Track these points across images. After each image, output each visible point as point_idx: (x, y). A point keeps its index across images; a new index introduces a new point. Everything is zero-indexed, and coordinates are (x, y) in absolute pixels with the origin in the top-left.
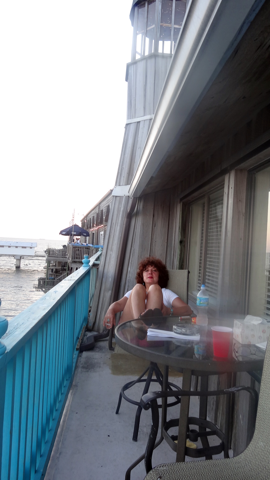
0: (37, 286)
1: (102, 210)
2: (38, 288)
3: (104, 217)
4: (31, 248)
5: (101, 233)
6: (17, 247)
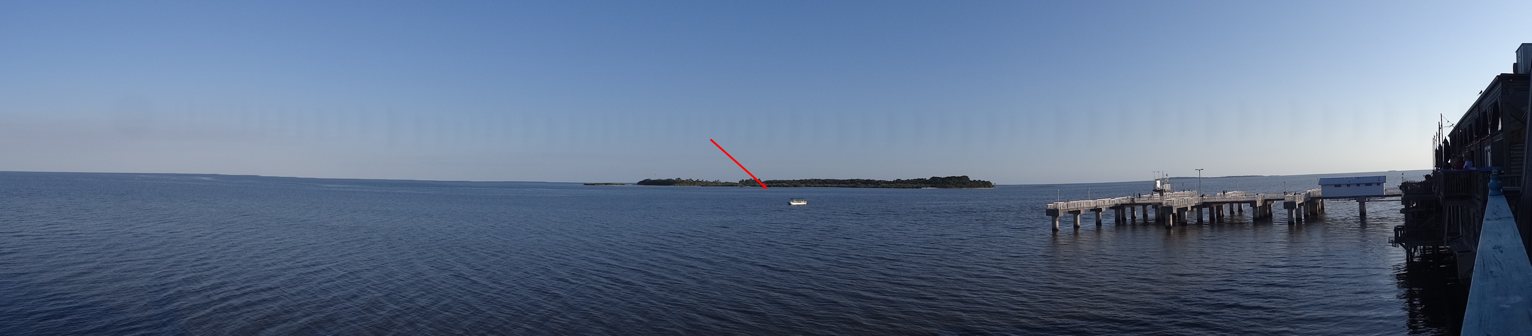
0: (1394, 239)
1: (1485, 113)
2: (1395, 243)
3: (1490, 122)
4: (1378, 184)
5: (1486, 149)
6: (1358, 185)
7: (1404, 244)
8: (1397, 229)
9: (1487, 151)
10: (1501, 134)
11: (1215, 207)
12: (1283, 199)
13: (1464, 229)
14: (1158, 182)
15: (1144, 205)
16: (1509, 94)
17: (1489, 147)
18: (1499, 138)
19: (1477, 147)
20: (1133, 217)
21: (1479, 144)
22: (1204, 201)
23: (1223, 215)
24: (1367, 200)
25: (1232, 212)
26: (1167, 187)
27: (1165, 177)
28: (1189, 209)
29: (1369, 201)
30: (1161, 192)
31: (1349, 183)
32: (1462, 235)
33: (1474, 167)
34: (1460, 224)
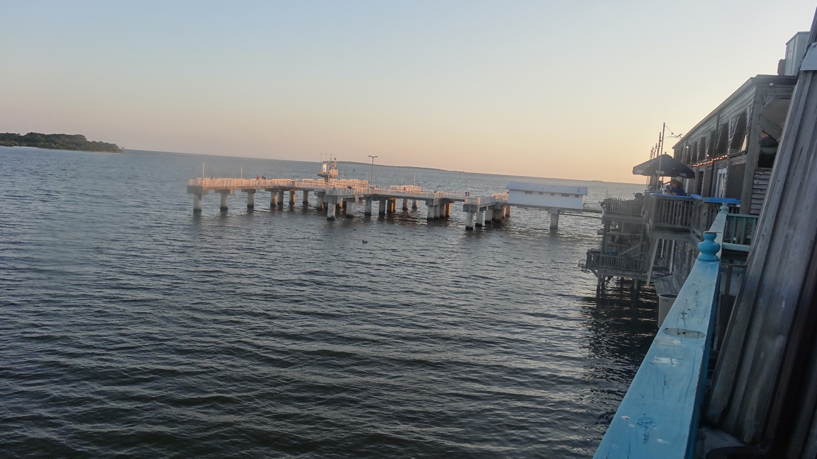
0: (585, 263)
1: (726, 125)
2: (586, 268)
3: (731, 137)
4: (577, 196)
5: (720, 171)
6: (553, 194)
7: (597, 271)
8: (590, 253)
9: (721, 175)
10: (744, 156)
11: (387, 200)
12: (463, 201)
13: (675, 267)
14: (325, 166)
15: (306, 192)
16: (764, 104)
17: (725, 171)
18: (742, 160)
19: (708, 167)
20: (292, 203)
21: (711, 165)
22: (374, 193)
23: (394, 211)
24: (561, 213)
25: (405, 209)
26: (334, 172)
27: (333, 160)
28: (357, 200)
29: (563, 214)
30: (326, 177)
31: (542, 191)
32: (672, 273)
33: (699, 193)
34: (672, 259)
